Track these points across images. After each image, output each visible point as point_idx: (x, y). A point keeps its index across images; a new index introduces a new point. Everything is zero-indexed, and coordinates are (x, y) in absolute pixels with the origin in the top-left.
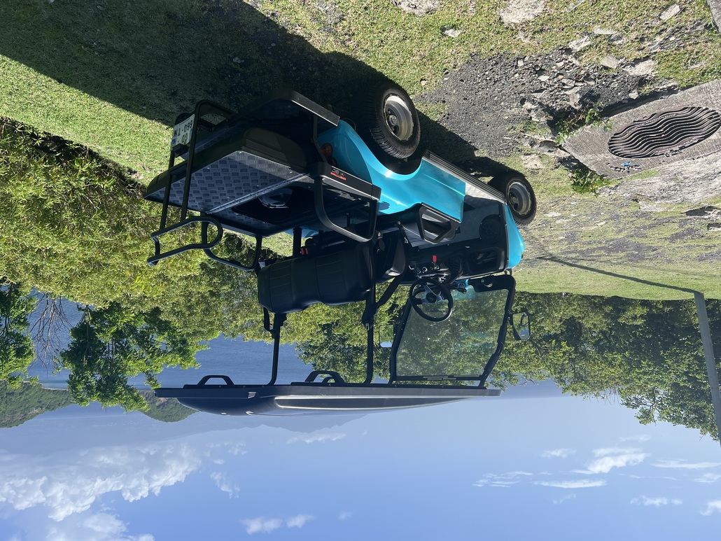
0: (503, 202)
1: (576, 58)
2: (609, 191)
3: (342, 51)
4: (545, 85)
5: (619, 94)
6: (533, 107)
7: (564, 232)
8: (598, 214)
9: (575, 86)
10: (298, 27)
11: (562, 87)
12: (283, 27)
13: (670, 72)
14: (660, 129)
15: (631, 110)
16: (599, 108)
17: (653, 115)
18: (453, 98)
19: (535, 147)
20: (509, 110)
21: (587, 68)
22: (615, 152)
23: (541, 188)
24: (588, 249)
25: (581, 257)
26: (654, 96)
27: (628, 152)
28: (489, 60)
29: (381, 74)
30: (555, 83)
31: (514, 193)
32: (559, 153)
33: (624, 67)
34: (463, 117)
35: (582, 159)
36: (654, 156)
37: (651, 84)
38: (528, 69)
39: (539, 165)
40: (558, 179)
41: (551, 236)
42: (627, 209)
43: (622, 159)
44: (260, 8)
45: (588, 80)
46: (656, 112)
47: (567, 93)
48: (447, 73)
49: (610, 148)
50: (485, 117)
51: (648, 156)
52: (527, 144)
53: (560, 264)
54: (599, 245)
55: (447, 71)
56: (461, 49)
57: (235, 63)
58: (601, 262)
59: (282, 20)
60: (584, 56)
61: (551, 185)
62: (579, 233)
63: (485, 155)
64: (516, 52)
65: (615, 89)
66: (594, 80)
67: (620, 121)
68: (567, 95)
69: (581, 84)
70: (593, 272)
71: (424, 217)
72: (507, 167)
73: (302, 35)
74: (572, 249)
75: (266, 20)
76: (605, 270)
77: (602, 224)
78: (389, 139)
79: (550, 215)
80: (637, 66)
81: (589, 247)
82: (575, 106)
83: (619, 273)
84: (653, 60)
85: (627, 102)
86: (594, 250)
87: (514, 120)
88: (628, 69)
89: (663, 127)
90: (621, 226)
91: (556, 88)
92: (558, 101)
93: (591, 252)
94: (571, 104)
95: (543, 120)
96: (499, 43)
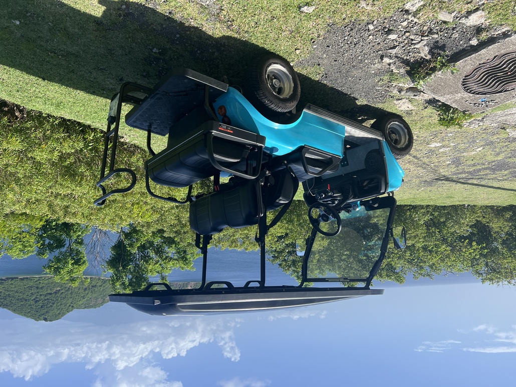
0: (381, 139)
1: (415, 17)
2: (478, 122)
3: (229, 33)
4: (396, 42)
5: (461, 42)
6: (391, 61)
7: (448, 158)
8: (474, 142)
9: (422, 40)
10: (191, 20)
11: (411, 42)
12: (181, 21)
13: (501, 19)
14: (505, 68)
15: (474, 55)
16: (446, 56)
17: (495, 57)
18: (326, 61)
19: (403, 93)
20: (373, 66)
21: (429, 24)
22: (471, 91)
23: (419, 125)
24: (474, 170)
25: (470, 177)
26: (492, 41)
27: (481, 90)
28: (345, 27)
29: (263, 48)
30: (405, 40)
31: (393, 131)
32: (423, 96)
33: (459, 20)
34: (338, 74)
35: (443, 99)
36: (506, 91)
37: (487, 31)
38: (379, 31)
39: (411, 107)
40: (431, 117)
41: (439, 162)
42: (499, 136)
43: (478, 96)
44: (160, 9)
45: (432, 34)
46: (497, 54)
47: (416, 46)
48: (314, 42)
49: (465, 88)
50: (355, 72)
51: (501, 92)
52: (395, 92)
53: (454, 183)
54: (483, 167)
55: (313, 40)
56: (320, 21)
57: (155, 53)
58: (489, 179)
59: (177, 17)
60: (421, 14)
61: (426, 122)
62: (463, 158)
63: (365, 103)
64: (365, 18)
65: (457, 39)
66: (437, 33)
67: (466, 65)
68: (417, 49)
69: (426, 38)
70: (484, 188)
71: (307, 155)
72: (385, 111)
73: (196, 26)
74: (461, 171)
75: (166, 18)
76: (494, 185)
77: (480, 149)
78: (271, 99)
79: (433, 145)
80: (470, 17)
81: (474, 168)
82: (426, 56)
83: (506, 187)
84: (483, 10)
85: (469, 48)
86: (480, 170)
87: (379, 73)
88: (463, 21)
89: (507, 66)
90: (497, 150)
91: (406, 44)
92: (410, 54)
93: (478, 172)
94: (422, 55)
95: (402, 71)
96: (348, 13)
